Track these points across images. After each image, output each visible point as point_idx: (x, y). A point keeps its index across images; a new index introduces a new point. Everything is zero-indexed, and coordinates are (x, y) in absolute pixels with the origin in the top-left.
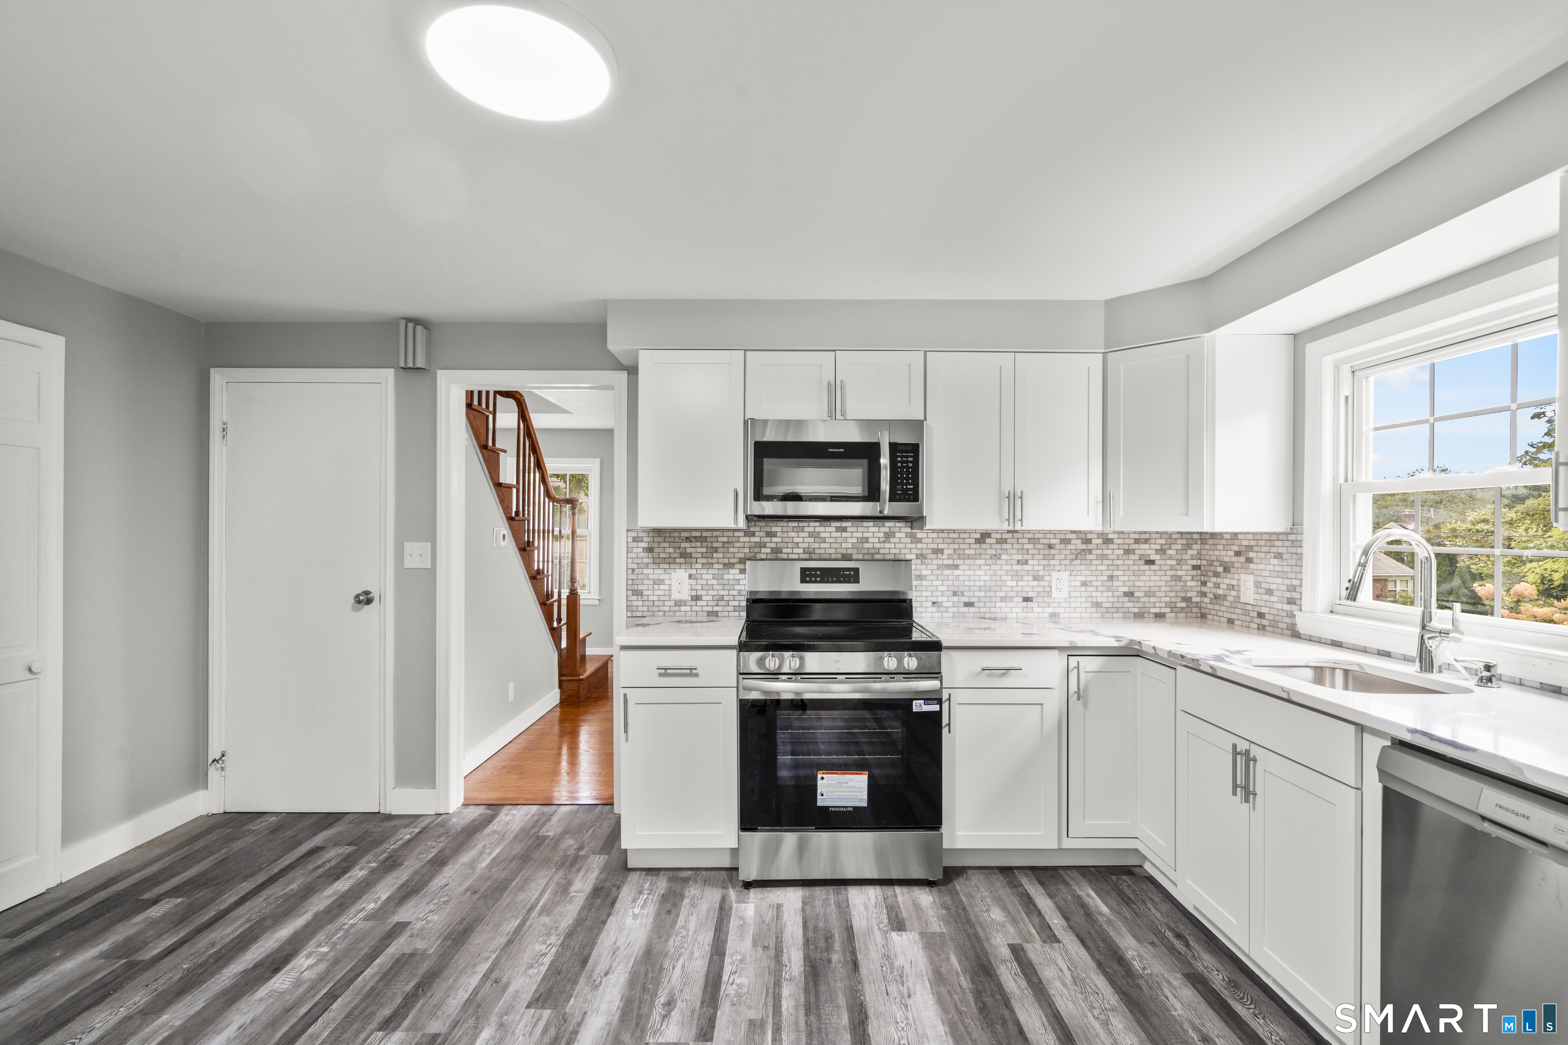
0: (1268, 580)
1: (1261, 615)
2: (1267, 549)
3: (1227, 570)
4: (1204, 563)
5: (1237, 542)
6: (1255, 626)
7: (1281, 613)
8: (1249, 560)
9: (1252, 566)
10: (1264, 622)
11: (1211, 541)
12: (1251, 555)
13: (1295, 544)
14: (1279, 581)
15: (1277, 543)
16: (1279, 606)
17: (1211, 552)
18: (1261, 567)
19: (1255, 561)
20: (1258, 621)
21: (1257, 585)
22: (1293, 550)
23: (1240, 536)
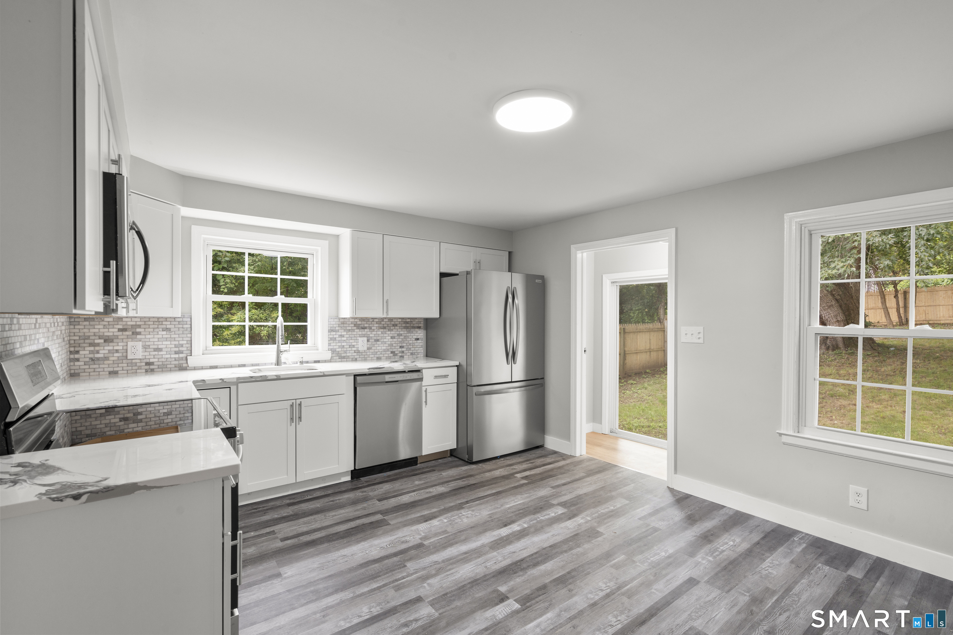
0: (156, 343)
1: (148, 364)
2: (156, 326)
3: (108, 340)
4: (77, 338)
5: (120, 323)
6: (144, 371)
7: (169, 360)
8: (136, 333)
9: (138, 337)
10: (152, 367)
11: (87, 323)
12: (138, 330)
13: (182, 323)
14: (169, 343)
15: (164, 323)
16: (168, 356)
17: (85, 330)
18: (148, 336)
19: (142, 333)
20: (147, 367)
21: (145, 347)
22: (181, 326)
23: (124, 319)
